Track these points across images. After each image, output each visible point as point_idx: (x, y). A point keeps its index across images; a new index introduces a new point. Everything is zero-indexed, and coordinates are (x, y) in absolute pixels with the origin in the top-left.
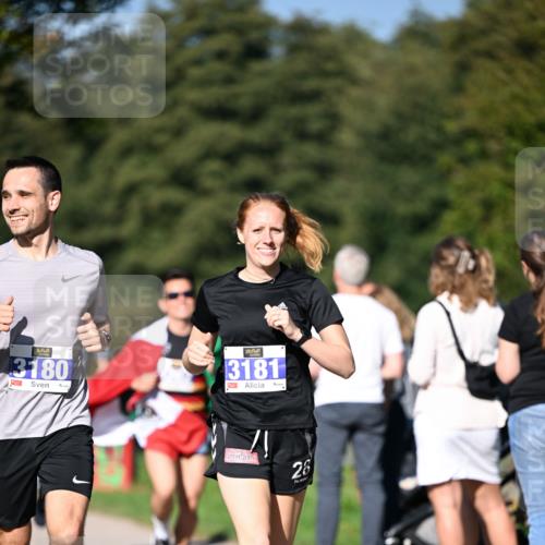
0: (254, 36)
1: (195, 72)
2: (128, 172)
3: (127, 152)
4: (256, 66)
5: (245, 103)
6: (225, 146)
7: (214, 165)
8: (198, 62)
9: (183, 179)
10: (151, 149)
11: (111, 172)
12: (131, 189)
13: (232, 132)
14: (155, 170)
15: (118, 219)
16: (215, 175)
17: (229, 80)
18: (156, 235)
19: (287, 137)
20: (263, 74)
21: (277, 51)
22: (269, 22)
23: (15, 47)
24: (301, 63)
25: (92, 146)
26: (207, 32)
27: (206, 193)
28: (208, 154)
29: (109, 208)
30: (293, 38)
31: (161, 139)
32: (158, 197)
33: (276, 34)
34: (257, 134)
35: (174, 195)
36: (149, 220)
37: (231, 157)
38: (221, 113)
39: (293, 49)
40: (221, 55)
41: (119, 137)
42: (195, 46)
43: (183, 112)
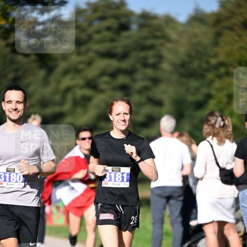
0: (123, 20)
1: (97, 37)
2: (66, 82)
3: (66, 72)
4: (125, 34)
5: (119, 50)
6: (110, 70)
7: (106, 79)
8: (98, 32)
9: (92, 85)
10: (77, 71)
11: (59, 82)
12: (68, 89)
13: (114, 64)
14: (79, 81)
15: (62, 103)
16: (107, 83)
17: (112, 40)
18: (79, 110)
19: (138, 66)
20: (127, 37)
21: (134, 27)
22: (130, 14)
24: (145, 32)
25: (50, 70)
26: (102, 18)
27: (102, 91)
28: (103, 73)
29: (58, 98)
30: (142, 21)
31: (81, 67)
32: (80, 93)
33: (134, 19)
34: (125, 65)
35: (87, 92)
36: (76, 103)
37: (113, 75)
38: (109, 55)
39: (141, 26)
40: (109, 29)
41: (62, 66)
42: (97, 25)
43: (91, 54)
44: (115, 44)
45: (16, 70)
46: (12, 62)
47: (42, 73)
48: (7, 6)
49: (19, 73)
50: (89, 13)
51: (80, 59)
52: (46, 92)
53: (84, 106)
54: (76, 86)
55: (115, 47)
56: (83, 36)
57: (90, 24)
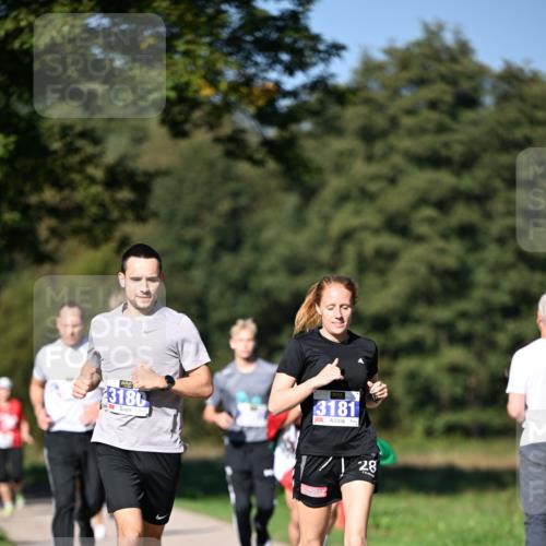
0: (466, 85)
1: (407, 121)
3: (342, 198)
4: (467, 115)
5: (457, 151)
6: (435, 195)
7: (428, 212)
8: (410, 112)
9: (397, 225)
10: (367, 196)
11: (327, 219)
12: (347, 236)
13: (445, 179)
14: (371, 217)
16: (431, 221)
17: (441, 129)
18: (371, 280)
19: (498, 183)
20: (475, 123)
21: (488, 100)
22: (482, 71)
23: (233, 98)
24: (512, 111)
25: (309, 194)
26: (421, 82)
27: (420, 239)
28: (422, 201)
29: (325, 254)
30: (504, 87)
31: (373, 187)
32: (371, 243)
33: (487, 84)
34: (467, 182)
35: (389, 241)
37: (443, 205)
38: (435, 161)
39: (504, 98)
40: (433, 105)
41: (335, 184)
43: (397, 159)
44: (445, 137)
45: (235, 194)
46: (227, 177)
47: (291, 200)
48: (216, 55)
49: (243, 201)
50: (392, 70)
51: (373, 169)
52: (301, 241)
53: (382, 272)
54: (364, 228)
55: (446, 145)
56: (380, 121)
57: (396, 93)
